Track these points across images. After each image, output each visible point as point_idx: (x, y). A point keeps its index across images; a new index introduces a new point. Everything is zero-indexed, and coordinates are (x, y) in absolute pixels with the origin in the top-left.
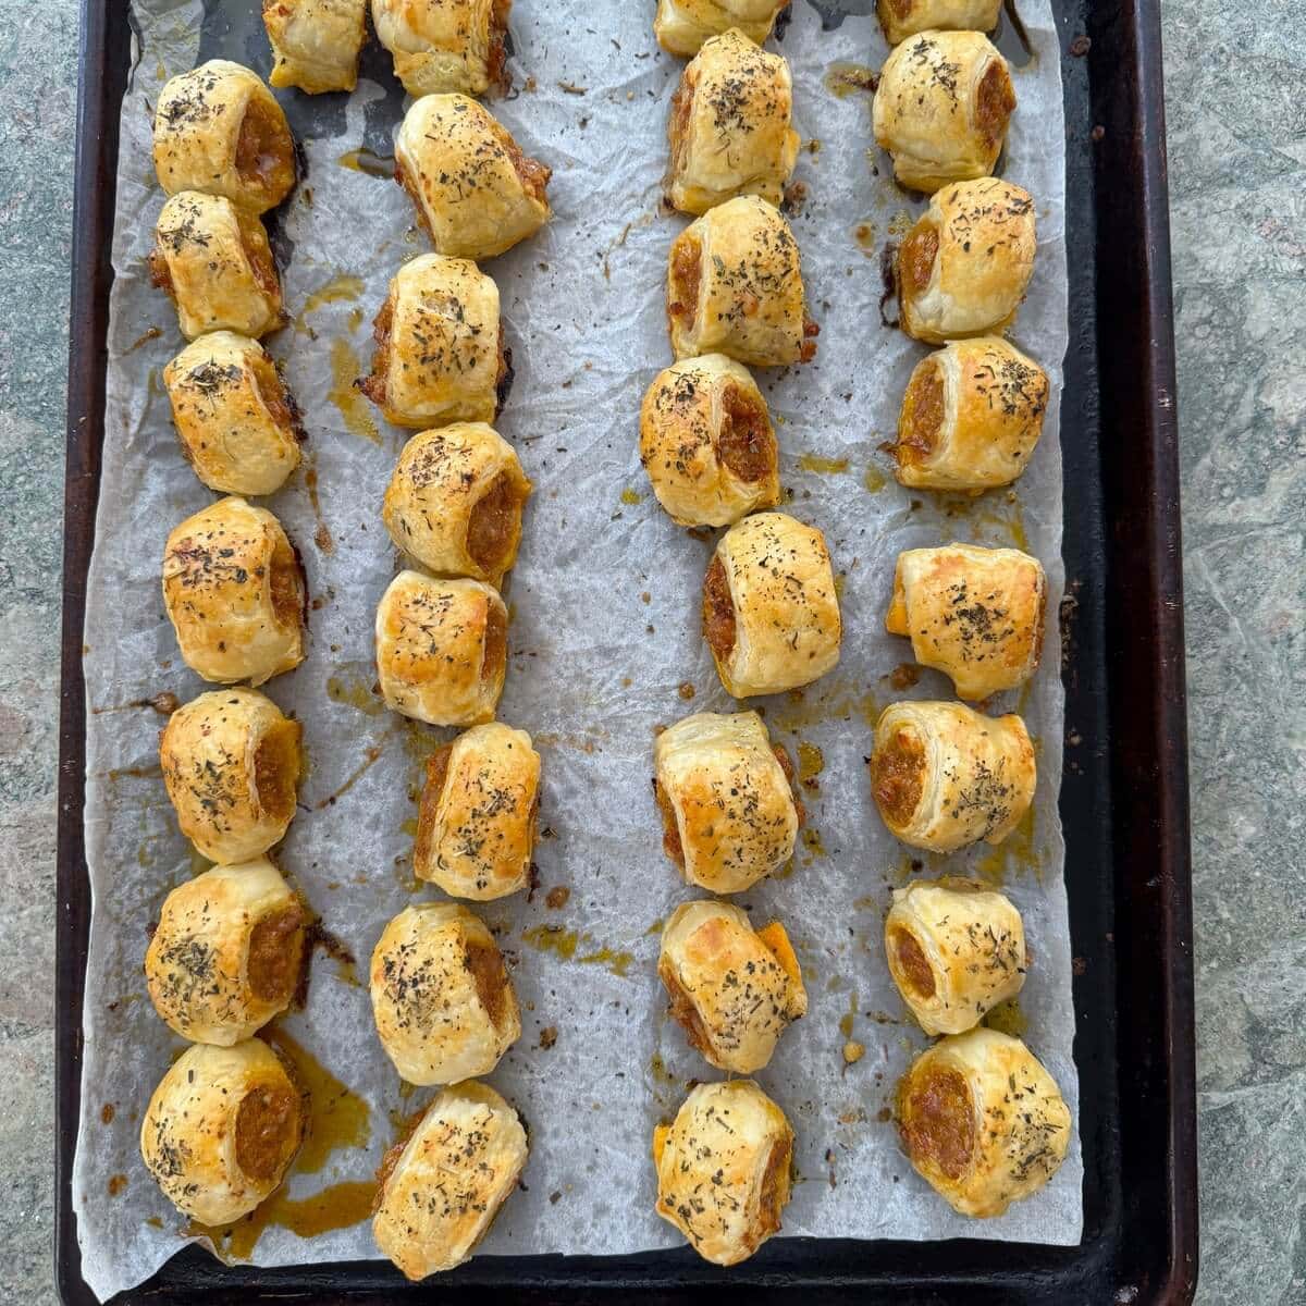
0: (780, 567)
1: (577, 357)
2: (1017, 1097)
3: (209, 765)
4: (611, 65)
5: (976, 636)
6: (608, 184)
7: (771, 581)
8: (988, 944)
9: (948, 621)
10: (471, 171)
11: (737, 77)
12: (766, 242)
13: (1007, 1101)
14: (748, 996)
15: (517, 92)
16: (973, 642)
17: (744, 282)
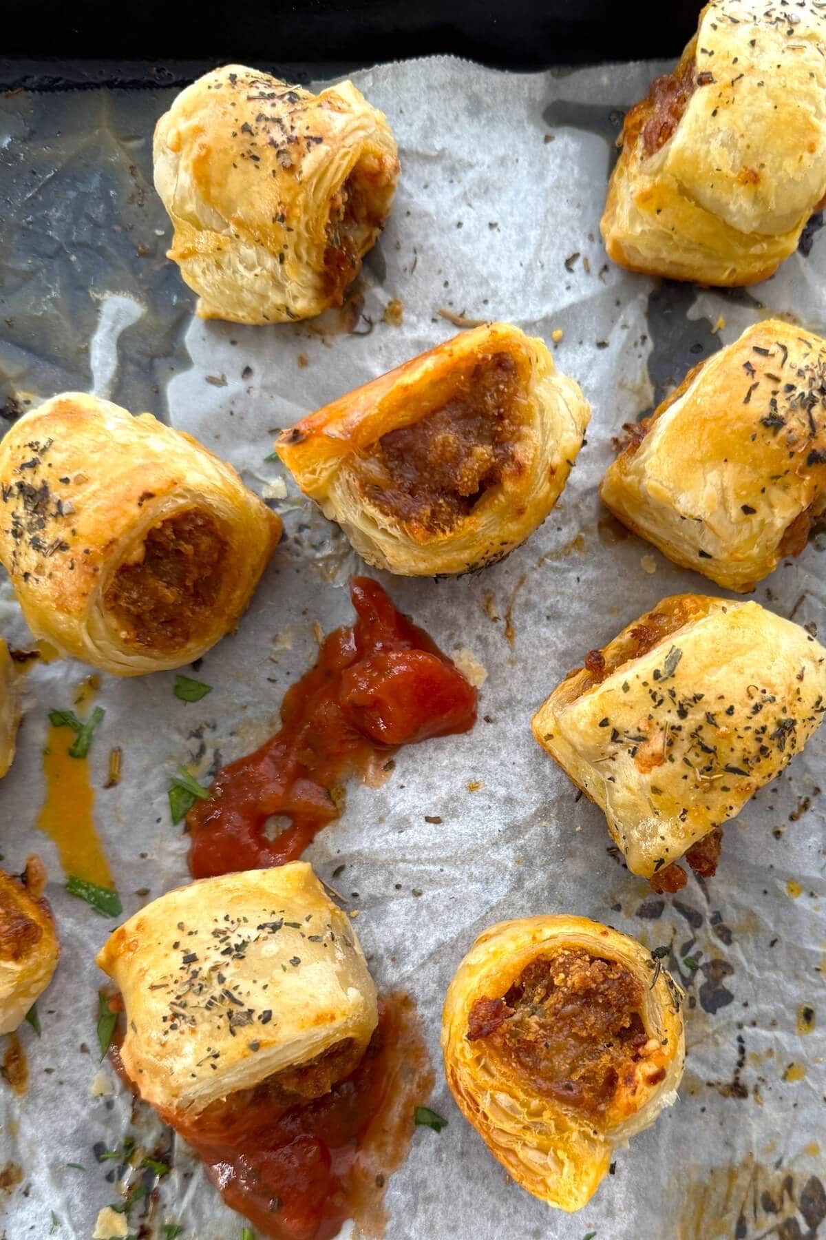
4: (527, 282)
15: (370, 323)
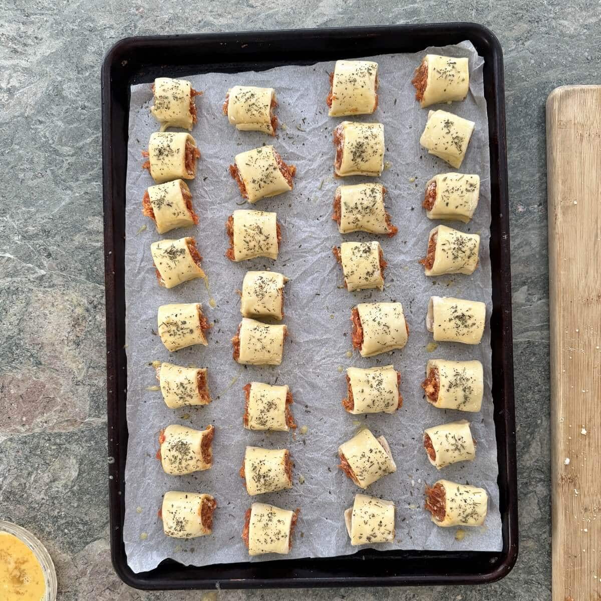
0: (381, 321)
1: (304, 232)
2: (460, 494)
3: (182, 384)
5: (461, 326)
6: (315, 165)
7: (377, 327)
8: (453, 441)
9: (450, 320)
10: (265, 178)
11: (362, 141)
12: (365, 194)
13: (456, 495)
14: (368, 461)
16: (460, 328)
17: (357, 211)
